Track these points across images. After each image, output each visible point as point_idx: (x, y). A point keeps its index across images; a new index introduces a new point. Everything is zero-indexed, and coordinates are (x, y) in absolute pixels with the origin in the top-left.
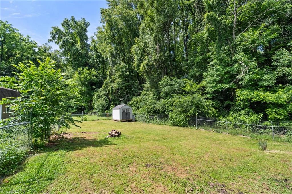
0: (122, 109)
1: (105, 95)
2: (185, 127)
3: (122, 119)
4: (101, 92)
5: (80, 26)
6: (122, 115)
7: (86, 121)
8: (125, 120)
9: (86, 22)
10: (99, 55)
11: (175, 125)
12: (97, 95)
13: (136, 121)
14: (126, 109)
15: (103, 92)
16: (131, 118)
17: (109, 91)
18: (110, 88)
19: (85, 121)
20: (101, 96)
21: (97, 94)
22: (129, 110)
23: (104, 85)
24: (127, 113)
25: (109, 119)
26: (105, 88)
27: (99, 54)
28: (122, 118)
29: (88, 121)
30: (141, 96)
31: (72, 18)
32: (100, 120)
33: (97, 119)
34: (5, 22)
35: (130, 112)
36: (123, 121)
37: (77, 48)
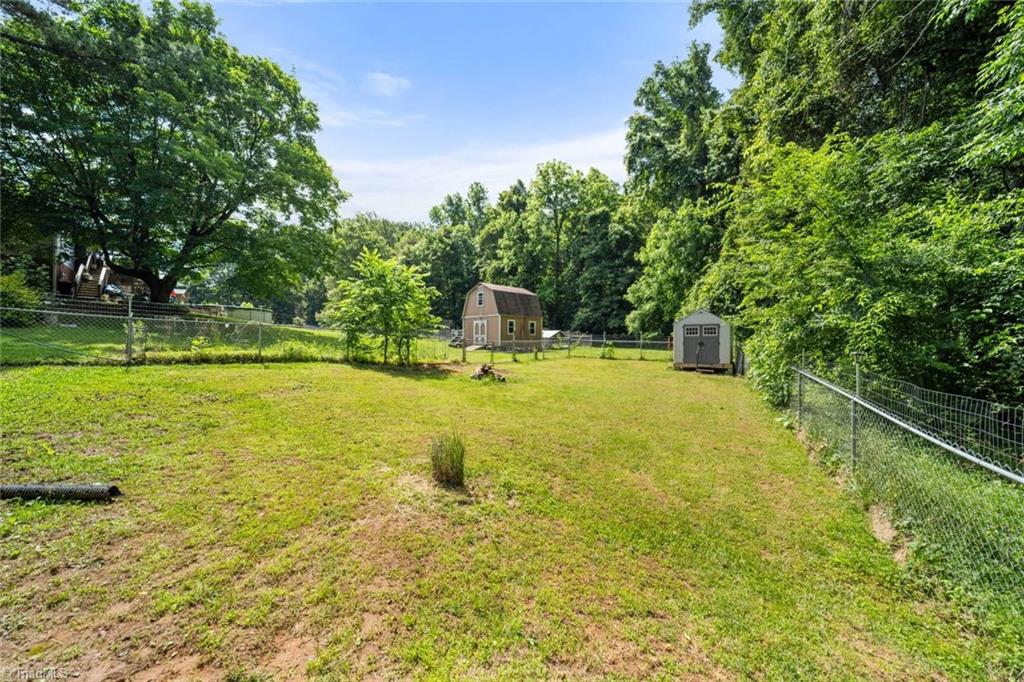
0: (684, 326)
3: (681, 361)
6: (682, 347)
7: (612, 359)
8: (695, 366)
14: (701, 326)
19: (609, 358)
22: (712, 330)
24: (705, 341)
28: (682, 357)
31: (654, 70)
32: (646, 360)
34: (553, 162)
35: (718, 337)
36: (686, 369)
37: (666, 151)
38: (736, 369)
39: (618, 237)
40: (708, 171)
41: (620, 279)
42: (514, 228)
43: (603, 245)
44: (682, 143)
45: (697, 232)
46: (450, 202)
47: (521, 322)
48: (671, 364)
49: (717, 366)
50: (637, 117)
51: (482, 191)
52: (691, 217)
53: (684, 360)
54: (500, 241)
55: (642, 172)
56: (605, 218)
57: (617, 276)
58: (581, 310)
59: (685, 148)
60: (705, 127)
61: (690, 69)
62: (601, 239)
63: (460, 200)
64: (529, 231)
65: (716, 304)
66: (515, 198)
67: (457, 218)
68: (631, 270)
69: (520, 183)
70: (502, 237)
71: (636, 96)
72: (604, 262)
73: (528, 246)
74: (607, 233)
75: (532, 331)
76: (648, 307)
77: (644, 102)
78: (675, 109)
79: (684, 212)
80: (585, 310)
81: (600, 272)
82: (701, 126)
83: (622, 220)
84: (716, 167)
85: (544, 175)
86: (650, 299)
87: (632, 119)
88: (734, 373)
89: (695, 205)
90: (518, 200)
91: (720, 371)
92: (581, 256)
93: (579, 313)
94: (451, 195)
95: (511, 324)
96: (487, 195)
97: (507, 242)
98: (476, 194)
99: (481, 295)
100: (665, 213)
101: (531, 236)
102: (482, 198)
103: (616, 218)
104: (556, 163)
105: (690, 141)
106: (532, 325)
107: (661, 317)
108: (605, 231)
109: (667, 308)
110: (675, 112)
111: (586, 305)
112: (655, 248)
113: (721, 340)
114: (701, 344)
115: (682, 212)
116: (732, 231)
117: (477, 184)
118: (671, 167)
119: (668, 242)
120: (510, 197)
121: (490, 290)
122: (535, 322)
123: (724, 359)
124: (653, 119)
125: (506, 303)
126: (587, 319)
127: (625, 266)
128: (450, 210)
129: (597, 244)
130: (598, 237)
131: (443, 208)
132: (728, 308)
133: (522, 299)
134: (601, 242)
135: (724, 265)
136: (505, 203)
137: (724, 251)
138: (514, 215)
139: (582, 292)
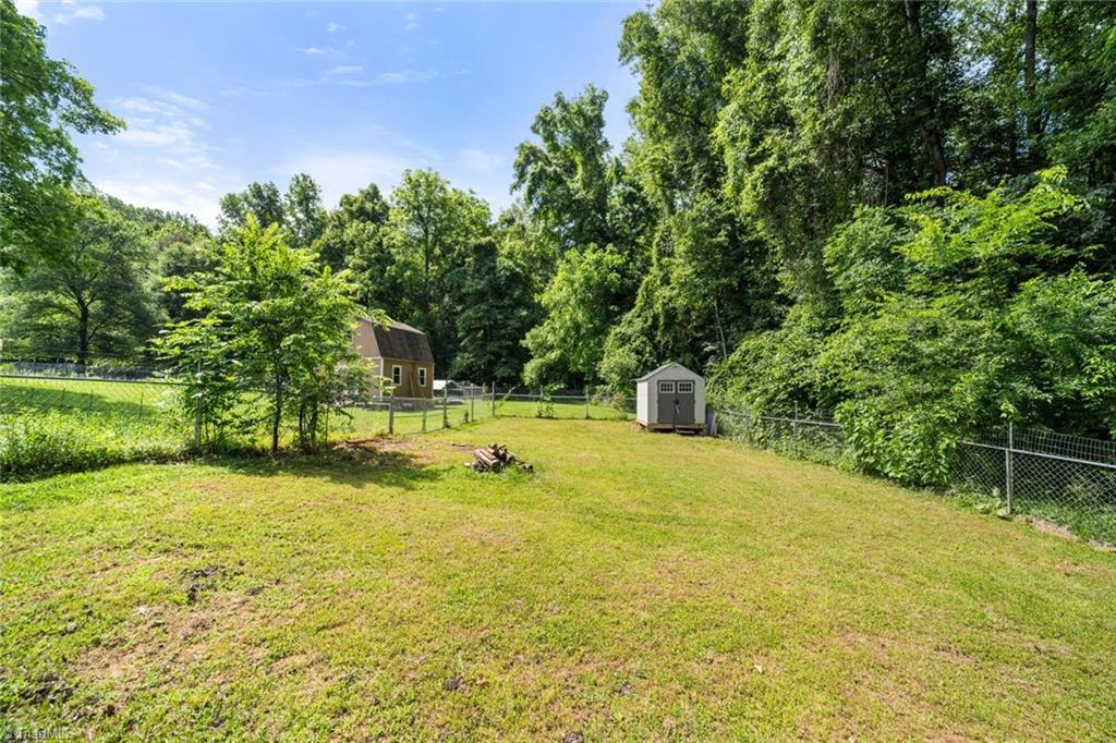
0: (659, 382)
1: (643, 332)
2: (926, 493)
3: (656, 422)
4: (632, 323)
5: (580, 113)
6: (656, 404)
7: (552, 418)
8: (671, 427)
9: (597, 93)
10: (630, 193)
11: (872, 471)
12: (616, 335)
13: (721, 432)
14: (676, 382)
15: (638, 324)
16: (700, 418)
17: (656, 318)
18: (658, 308)
19: (547, 418)
20: (630, 337)
21: (618, 330)
22: (687, 386)
23: (639, 298)
24: (680, 399)
25: (625, 419)
26: (642, 309)
27: (632, 189)
28: (656, 417)
29: (557, 419)
30: (781, 328)
31: (555, 99)
32: (594, 419)
33: (585, 416)
34: (426, 172)
35: (693, 394)
36: (661, 430)
37: (568, 190)
39: (508, 273)
40: (611, 220)
41: (511, 322)
42: (371, 244)
43: (490, 281)
44: (579, 184)
45: (606, 278)
46: (258, 192)
47: (409, 368)
49: (693, 427)
51: (314, 187)
52: (598, 263)
53: (658, 420)
54: (348, 258)
56: (491, 250)
57: (507, 318)
58: (460, 354)
59: (582, 190)
61: (589, 111)
62: (487, 273)
63: (275, 193)
64: (393, 251)
66: (369, 206)
67: (268, 217)
68: (524, 313)
69: (374, 188)
70: (351, 253)
71: (533, 121)
72: (491, 300)
73: (391, 270)
74: (495, 268)
75: (422, 381)
76: (553, 355)
77: (542, 130)
78: (571, 147)
79: (593, 257)
80: (466, 355)
81: (487, 311)
83: (510, 256)
85: (413, 185)
86: (555, 346)
87: (522, 146)
89: (604, 251)
90: (373, 208)
91: (697, 432)
92: (463, 291)
93: (458, 358)
94: (260, 184)
95: (397, 371)
96: (319, 195)
97: (359, 261)
98: (303, 190)
100: (571, 254)
101: (396, 258)
102: (314, 198)
103: (505, 252)
104: (433, 173)
105: (587, 185)
106: (422, 372)
108: (492, 264)
110: (572, 151)
111: (465, 350)
112: (559, 291)
113: (696, 398)
114: (677, 402)
115: (590, 256)
117: (305, 178)
118: (571, 206)
119: (576, 286)
120: (362, 202)
122: (425, 369)
124: (545, 151)
125: (390, 342)
126: (470, 367)
127: (514, 308)
128: (258, 205)
129: (481, 279)
130: (484, 270)
131: (246, 199)
132: (647, 361)
133: (408, 338)
134: (487, 277)
135: (639, 316)
136: (354, 208)
137: (639, 302)
138: (371, 227)
139: (460, 334)
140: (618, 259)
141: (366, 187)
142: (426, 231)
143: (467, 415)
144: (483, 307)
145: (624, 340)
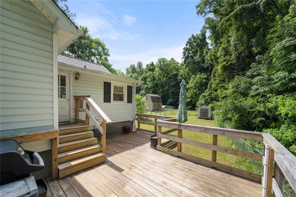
0: (200, 109)
1: (209, 95)
5: (198, 38)
6: (200, 113)
8: (203, 118)
14: (204, 109)
15: (208, 93)
21: (203, 94)
22: (207, 110)
31: (192, 36)
32: (190, 115)
36: (201, 118)
37: (194, 59)
38: (212, 119)
39: (180, 80)
40: (205, 66)
42: (152, 76)
44: (198, 56)
45: (202, 81)
47: (157, 104)
48: (197, 117)
49: (208, 118)
50: (186, 48)
51: (141, 64)
52: (200, 78)
53: (200, 116)
54: (148, 79)
55: (188, 64)
56: (176, 75)
59: (199, 58)
60: (204, 54)
61: (200, 37)
62: (176, 81)
63: (134, 66)
64: (156, 77)
65: (206, 101)
66: (151, 67)
69: (153, 63)
70: (148, 78)
71: (186, 43)
72: (176, 87)
73: (156, 81)
74: (177, 79)
75: (160, 106)
76: (189, 100)
77: (188, 45)
78: (196, 47)
79: (199, 76)
80: (171, 99)
82: (203, 53)
84: (207, 65)
85: (160, 61)
86: (189, 98)
88: (211, 120)
89: (201, 75)
91: (208, 119)
92: (170, 85)
93: (169, 100)
94: (132, 65)
95: (155, 105)
97: (150, 80)
98: (139, 65)
99: (147, 97)
100: (193, 76)
101: (157, 79)
102: (141, 66)
103: (180, 75)
104: (163, 58)
105: (200, 56)
106: (160, 105)
107: (192, 103)
108: (177, 78)
109: (194, 100)
110: (196, 48)
111: (171, 98)
113: (209, 112)
114: (204, 113)
115: (198, 76)
116: (211, 83)
117: (140, 62)
118: (195, 63)
119: (194, 84)
121: (149, 96)
123: (209, 116)
124: (190, 49)
125: (154, 99)
126: (172, 102)
128: (132, 69)
129: (174, 82)
130: (175, 80)
131: (130, 68)
132: (209, 102)
133: (157, 98)
134: (175, 81)
135: (208, 91)
136: (149, 68)
137: (208, 88)
138: (152, 73)
139: (170, 94)
140: (205, 76)
141: (151, 63)
142: (163, 72)
143: (165, 114)
144: (174, 88)
145: (205, 96)
